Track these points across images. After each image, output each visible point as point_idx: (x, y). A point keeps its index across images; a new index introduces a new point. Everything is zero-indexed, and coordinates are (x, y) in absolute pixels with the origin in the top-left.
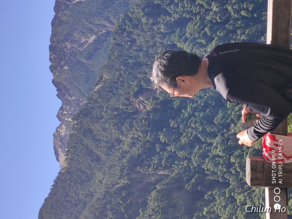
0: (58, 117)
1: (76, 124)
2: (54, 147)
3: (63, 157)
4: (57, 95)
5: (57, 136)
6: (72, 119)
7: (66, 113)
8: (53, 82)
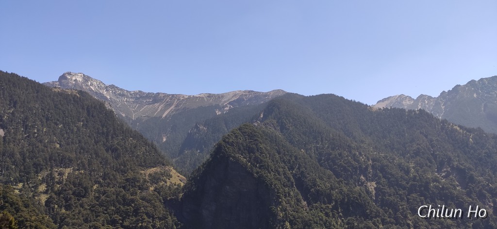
0: (422, 96)
1: (415, 114)
2: (391, 97)
3: (382, 106)
4: (444, 91)
5: (402, 97)
6: (420, 109)
7: (426, 102)
8: (458, 86)
